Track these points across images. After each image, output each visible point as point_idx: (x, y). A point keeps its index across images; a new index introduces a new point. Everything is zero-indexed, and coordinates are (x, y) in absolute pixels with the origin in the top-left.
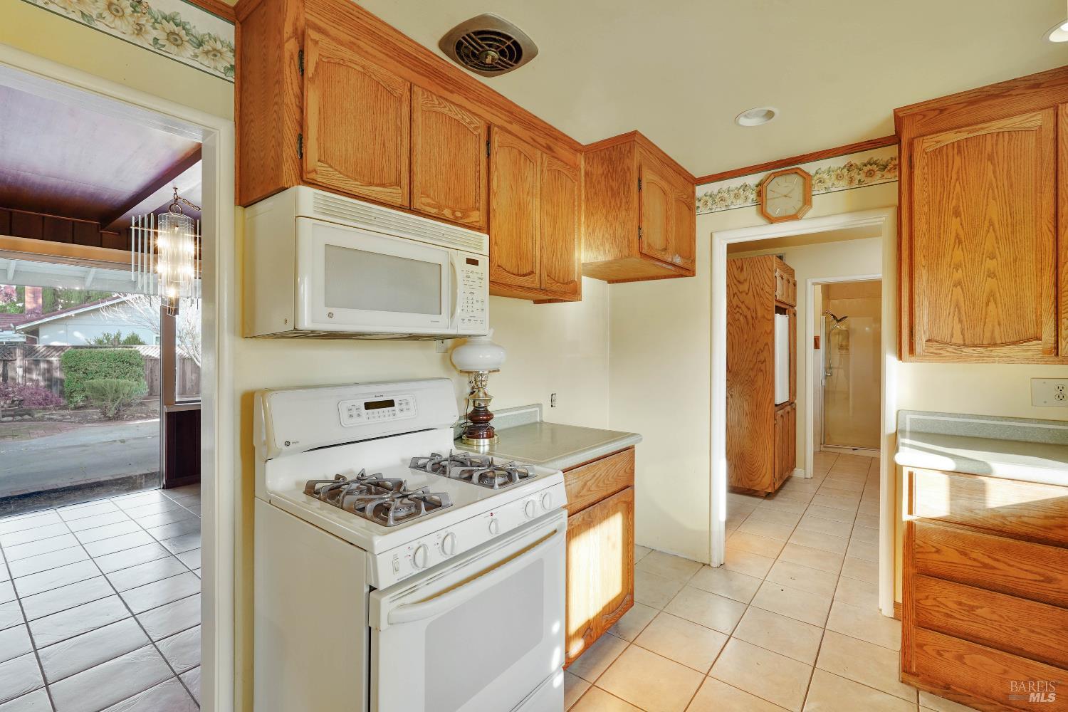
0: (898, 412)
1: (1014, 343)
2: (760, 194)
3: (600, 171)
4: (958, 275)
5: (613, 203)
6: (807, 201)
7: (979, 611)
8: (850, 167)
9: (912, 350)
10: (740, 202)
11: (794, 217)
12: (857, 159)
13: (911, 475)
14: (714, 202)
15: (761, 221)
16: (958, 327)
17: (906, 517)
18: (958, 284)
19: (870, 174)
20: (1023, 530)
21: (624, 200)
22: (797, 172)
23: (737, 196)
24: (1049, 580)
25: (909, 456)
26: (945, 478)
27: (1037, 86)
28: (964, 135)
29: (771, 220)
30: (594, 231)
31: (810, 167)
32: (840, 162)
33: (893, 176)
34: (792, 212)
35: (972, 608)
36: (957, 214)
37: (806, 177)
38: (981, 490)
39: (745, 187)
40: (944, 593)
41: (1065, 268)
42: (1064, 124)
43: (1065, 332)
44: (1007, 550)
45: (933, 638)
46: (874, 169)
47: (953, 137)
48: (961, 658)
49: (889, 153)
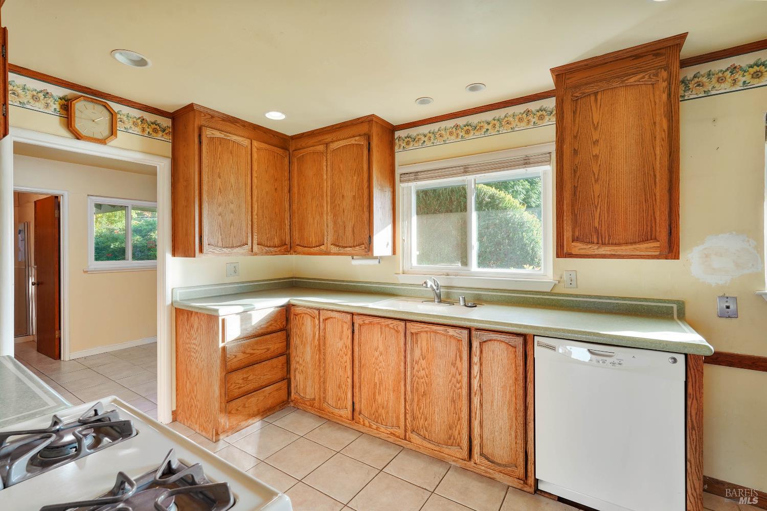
0: (173, 289)
1: (240, 246)
2: (66, 107)
4: (220, 209)
6: (113, 132)
7: (250, 378)
8: (142, 120)
9: (201, 250)
11: (103, 141)
12: (149, 117)
13: (223, 320)
15: (64, 132)
16: (220, 237)
17: (221, 345)
18: (220, 214)
19: (155, 131)
20: (260, 332)
22: (105, 105)
24: (268, 349)
25: (219, 309)
26: (238, 317)
28: (222, 136)
29: (78, 136)
31: (117, 107)
32: (137, 113)
33: (169, 138)
34: (98, 136)
35: (247, 378)
36: (219, 177)
37: (113, 113)
38: (250, 317)
39: (46, 94)
40: (238, 377)
41: (255, 213)
42: (255, 150)
43: (255, 242)
44: (257, 343)
45: (234, 404)
46: (157, 129)
47: (217, 134)
48: (244, 406)
49: (166, 122)
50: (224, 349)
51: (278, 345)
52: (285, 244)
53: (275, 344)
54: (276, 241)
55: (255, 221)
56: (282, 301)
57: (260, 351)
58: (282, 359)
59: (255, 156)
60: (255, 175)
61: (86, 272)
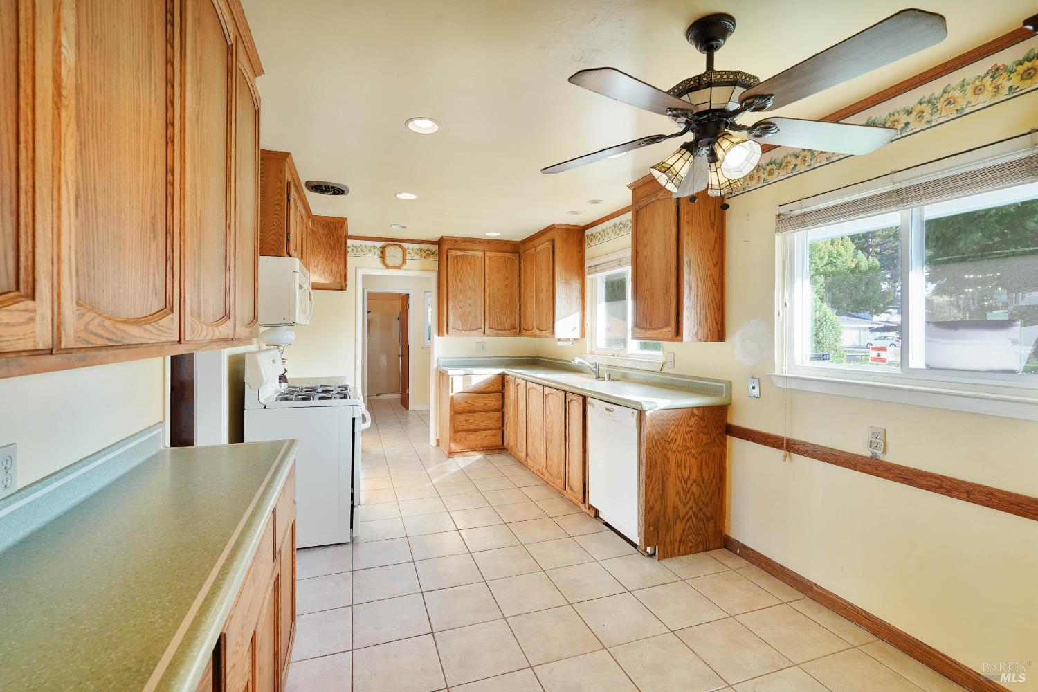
0: (438, 358)
1: (475, 330)
2: (382, 252)
3: (322, 232)
4: (461, 304)
5: (330, 252)
6: (404, 261)
7: (470, 421)
8: (421, 250)
9: (447, 332)
10: (371, 254)
11: (399, 268)
12: (425, 247)
13: (451, 379)
14: (357, 251)
15: (382, 266)
16: (462, 323)
17: (451, 394)
18: (461, 308)
19: (428, 255)
20: (480, 390)
21: (338, 252)
22: (400, 246)
23: (370, 251)
24: (486, 404)
25: (451, 372)
26: (461, 377)
27: (480, 242)
28: (462, 253)
29: (388, 267)
30: (317, 266)
31: (405, 245)
32: (417, 246)
33: (436, 258)
34: (397, 265)
35: (468, 420)
36: (461, 282)
37: (404, 250)
38: (470, 379)
39: (374, 247)
40: (462, 418)
41: (487, 305)
42: (487, 258)
43: (487, 327)
44: (477, 398)
45: (459, 435)
46: (429, 253)
47: (459, 253)
48: (465, 439)
49: (434, 248)
50: (452, 397)
51: (493, 403)
52: (515, 328)
53: (493, 401)
54: (507, 326)
55: (487, 311)
56: (499, 371)
57: (479, 404)
58: (498, 414)
59: (487, 263)
60: (487, 277)
61: (423, 348)
